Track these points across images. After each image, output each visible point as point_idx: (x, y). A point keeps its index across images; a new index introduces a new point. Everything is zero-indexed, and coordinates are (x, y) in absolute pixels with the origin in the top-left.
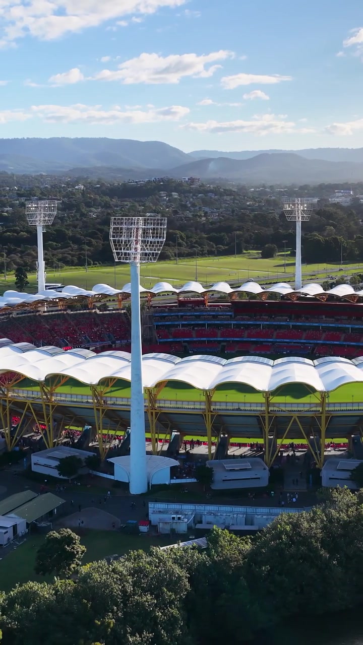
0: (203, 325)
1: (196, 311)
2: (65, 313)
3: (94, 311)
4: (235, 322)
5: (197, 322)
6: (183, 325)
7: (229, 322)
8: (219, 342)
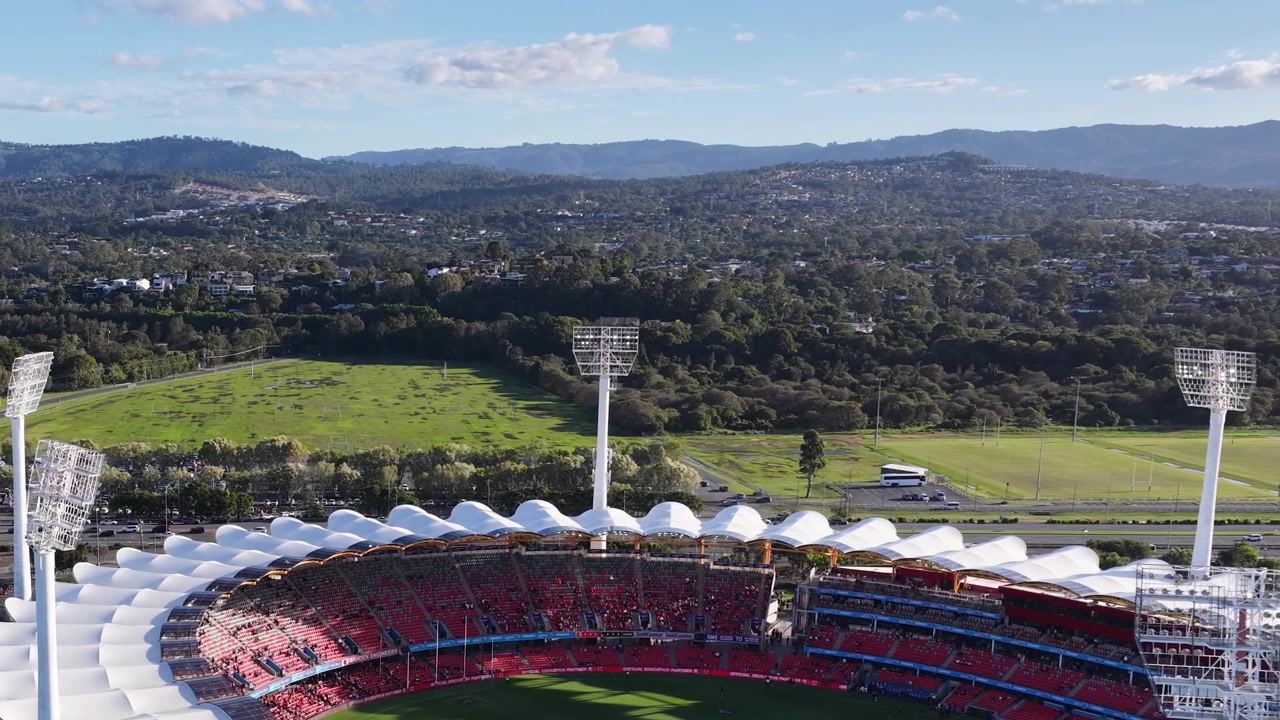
0: (928, 631)
1: (918, 595)
2: (638, 558)
3: (703, 561)
4: (999, 638)
5: (911, 622)
6: (881, 624)
7: (986, 635)
8: (944, 678)
